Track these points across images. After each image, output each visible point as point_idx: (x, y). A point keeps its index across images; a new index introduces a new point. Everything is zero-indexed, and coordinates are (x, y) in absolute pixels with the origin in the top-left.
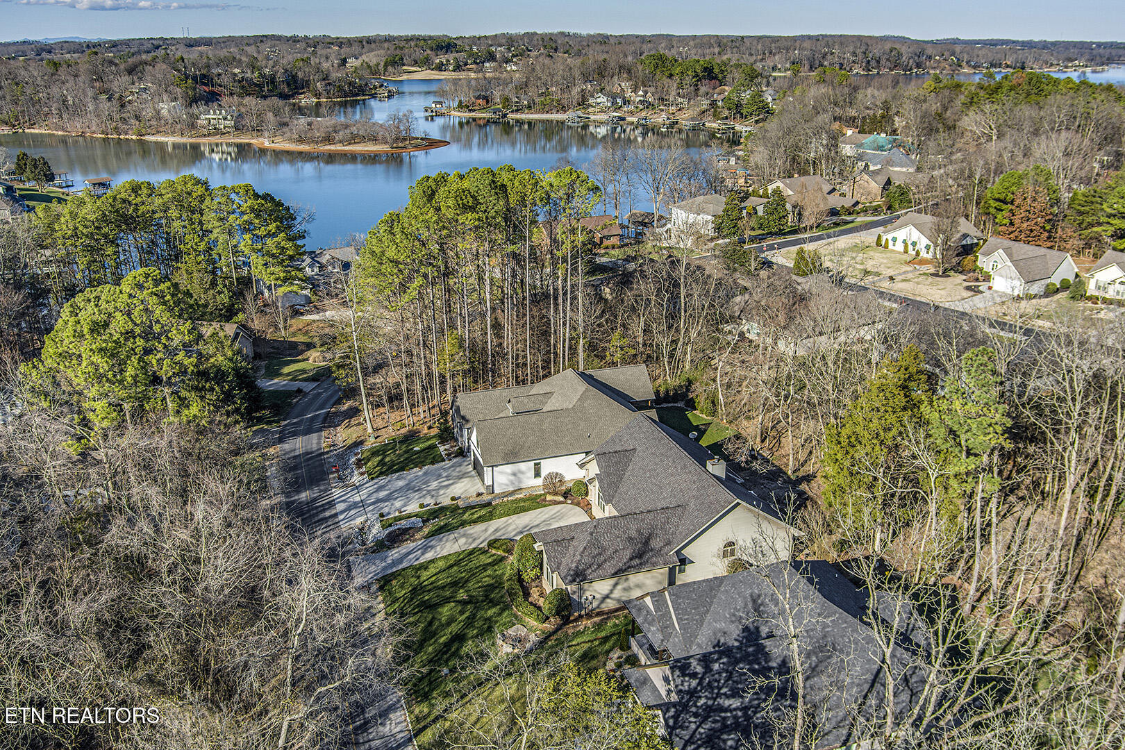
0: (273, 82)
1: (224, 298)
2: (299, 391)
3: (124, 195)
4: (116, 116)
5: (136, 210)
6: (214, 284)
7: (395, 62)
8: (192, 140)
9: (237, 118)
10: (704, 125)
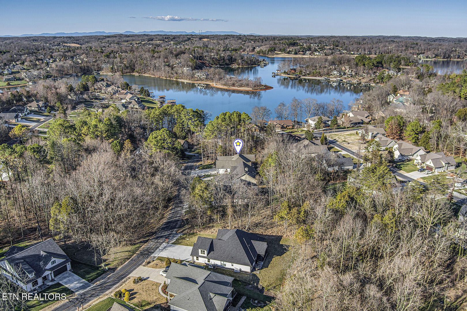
0: (224, 59)
1: (184, 134)
2: (194, 155)
3: (165, 108)
4: (170, 72)
5: (168, 112)
6: (182, 131)
7: (272, 50)
8: (192, 82)
9: (207, 75)
10: (370, 84)
